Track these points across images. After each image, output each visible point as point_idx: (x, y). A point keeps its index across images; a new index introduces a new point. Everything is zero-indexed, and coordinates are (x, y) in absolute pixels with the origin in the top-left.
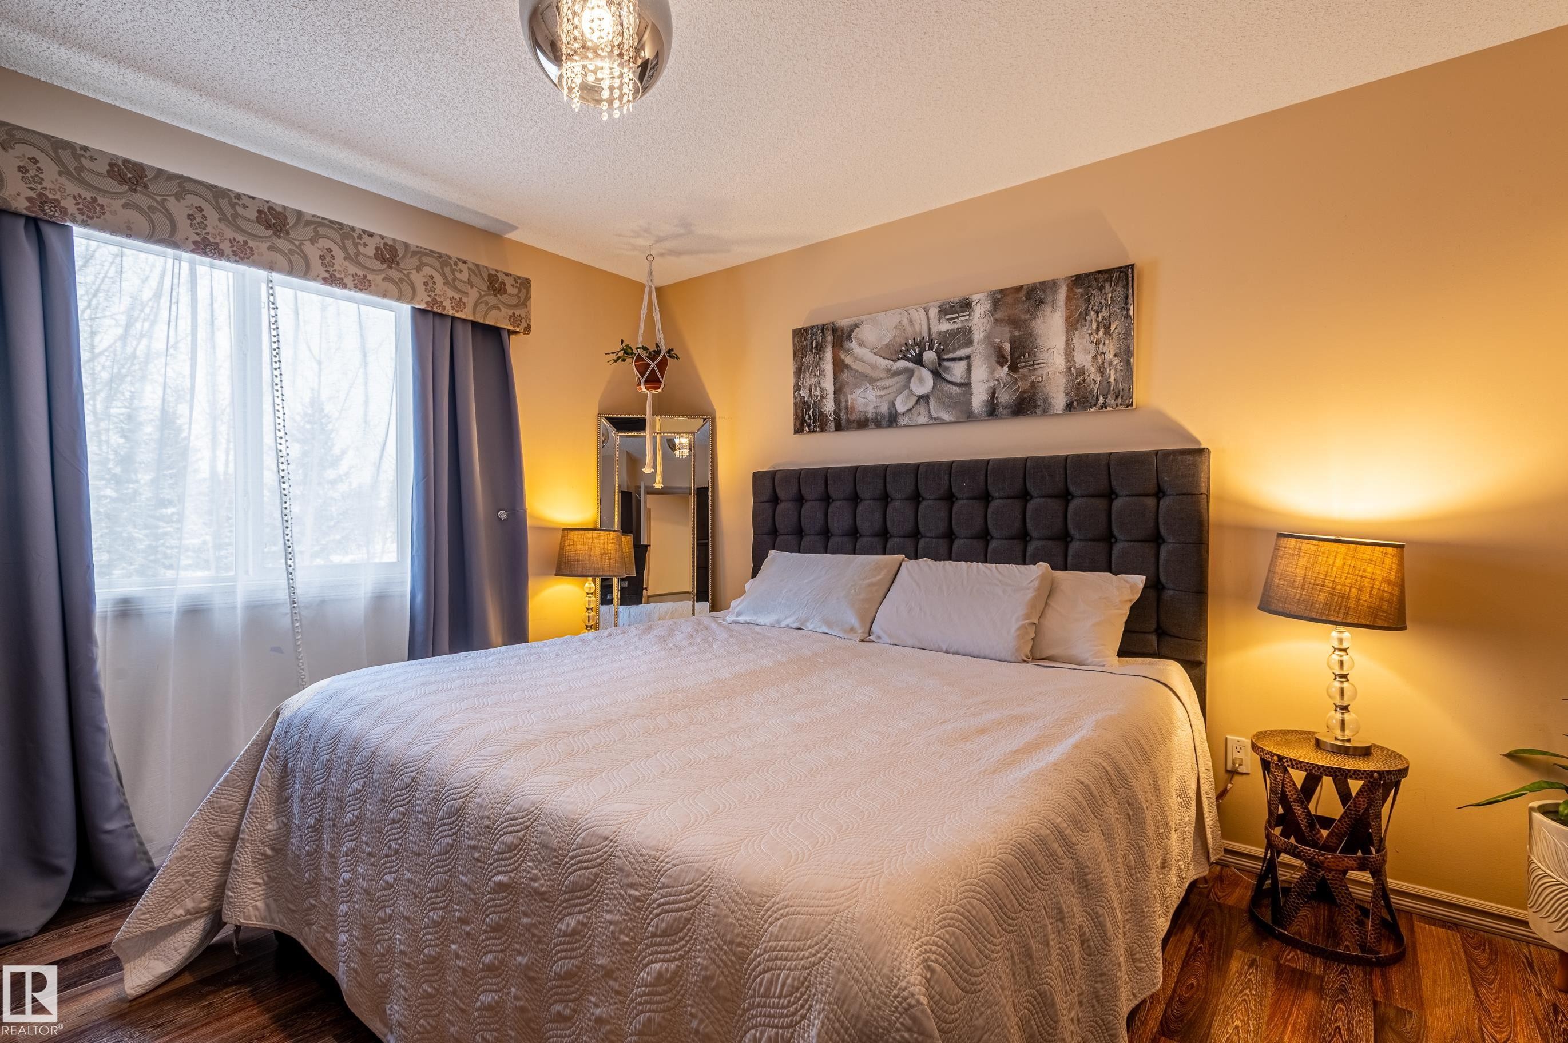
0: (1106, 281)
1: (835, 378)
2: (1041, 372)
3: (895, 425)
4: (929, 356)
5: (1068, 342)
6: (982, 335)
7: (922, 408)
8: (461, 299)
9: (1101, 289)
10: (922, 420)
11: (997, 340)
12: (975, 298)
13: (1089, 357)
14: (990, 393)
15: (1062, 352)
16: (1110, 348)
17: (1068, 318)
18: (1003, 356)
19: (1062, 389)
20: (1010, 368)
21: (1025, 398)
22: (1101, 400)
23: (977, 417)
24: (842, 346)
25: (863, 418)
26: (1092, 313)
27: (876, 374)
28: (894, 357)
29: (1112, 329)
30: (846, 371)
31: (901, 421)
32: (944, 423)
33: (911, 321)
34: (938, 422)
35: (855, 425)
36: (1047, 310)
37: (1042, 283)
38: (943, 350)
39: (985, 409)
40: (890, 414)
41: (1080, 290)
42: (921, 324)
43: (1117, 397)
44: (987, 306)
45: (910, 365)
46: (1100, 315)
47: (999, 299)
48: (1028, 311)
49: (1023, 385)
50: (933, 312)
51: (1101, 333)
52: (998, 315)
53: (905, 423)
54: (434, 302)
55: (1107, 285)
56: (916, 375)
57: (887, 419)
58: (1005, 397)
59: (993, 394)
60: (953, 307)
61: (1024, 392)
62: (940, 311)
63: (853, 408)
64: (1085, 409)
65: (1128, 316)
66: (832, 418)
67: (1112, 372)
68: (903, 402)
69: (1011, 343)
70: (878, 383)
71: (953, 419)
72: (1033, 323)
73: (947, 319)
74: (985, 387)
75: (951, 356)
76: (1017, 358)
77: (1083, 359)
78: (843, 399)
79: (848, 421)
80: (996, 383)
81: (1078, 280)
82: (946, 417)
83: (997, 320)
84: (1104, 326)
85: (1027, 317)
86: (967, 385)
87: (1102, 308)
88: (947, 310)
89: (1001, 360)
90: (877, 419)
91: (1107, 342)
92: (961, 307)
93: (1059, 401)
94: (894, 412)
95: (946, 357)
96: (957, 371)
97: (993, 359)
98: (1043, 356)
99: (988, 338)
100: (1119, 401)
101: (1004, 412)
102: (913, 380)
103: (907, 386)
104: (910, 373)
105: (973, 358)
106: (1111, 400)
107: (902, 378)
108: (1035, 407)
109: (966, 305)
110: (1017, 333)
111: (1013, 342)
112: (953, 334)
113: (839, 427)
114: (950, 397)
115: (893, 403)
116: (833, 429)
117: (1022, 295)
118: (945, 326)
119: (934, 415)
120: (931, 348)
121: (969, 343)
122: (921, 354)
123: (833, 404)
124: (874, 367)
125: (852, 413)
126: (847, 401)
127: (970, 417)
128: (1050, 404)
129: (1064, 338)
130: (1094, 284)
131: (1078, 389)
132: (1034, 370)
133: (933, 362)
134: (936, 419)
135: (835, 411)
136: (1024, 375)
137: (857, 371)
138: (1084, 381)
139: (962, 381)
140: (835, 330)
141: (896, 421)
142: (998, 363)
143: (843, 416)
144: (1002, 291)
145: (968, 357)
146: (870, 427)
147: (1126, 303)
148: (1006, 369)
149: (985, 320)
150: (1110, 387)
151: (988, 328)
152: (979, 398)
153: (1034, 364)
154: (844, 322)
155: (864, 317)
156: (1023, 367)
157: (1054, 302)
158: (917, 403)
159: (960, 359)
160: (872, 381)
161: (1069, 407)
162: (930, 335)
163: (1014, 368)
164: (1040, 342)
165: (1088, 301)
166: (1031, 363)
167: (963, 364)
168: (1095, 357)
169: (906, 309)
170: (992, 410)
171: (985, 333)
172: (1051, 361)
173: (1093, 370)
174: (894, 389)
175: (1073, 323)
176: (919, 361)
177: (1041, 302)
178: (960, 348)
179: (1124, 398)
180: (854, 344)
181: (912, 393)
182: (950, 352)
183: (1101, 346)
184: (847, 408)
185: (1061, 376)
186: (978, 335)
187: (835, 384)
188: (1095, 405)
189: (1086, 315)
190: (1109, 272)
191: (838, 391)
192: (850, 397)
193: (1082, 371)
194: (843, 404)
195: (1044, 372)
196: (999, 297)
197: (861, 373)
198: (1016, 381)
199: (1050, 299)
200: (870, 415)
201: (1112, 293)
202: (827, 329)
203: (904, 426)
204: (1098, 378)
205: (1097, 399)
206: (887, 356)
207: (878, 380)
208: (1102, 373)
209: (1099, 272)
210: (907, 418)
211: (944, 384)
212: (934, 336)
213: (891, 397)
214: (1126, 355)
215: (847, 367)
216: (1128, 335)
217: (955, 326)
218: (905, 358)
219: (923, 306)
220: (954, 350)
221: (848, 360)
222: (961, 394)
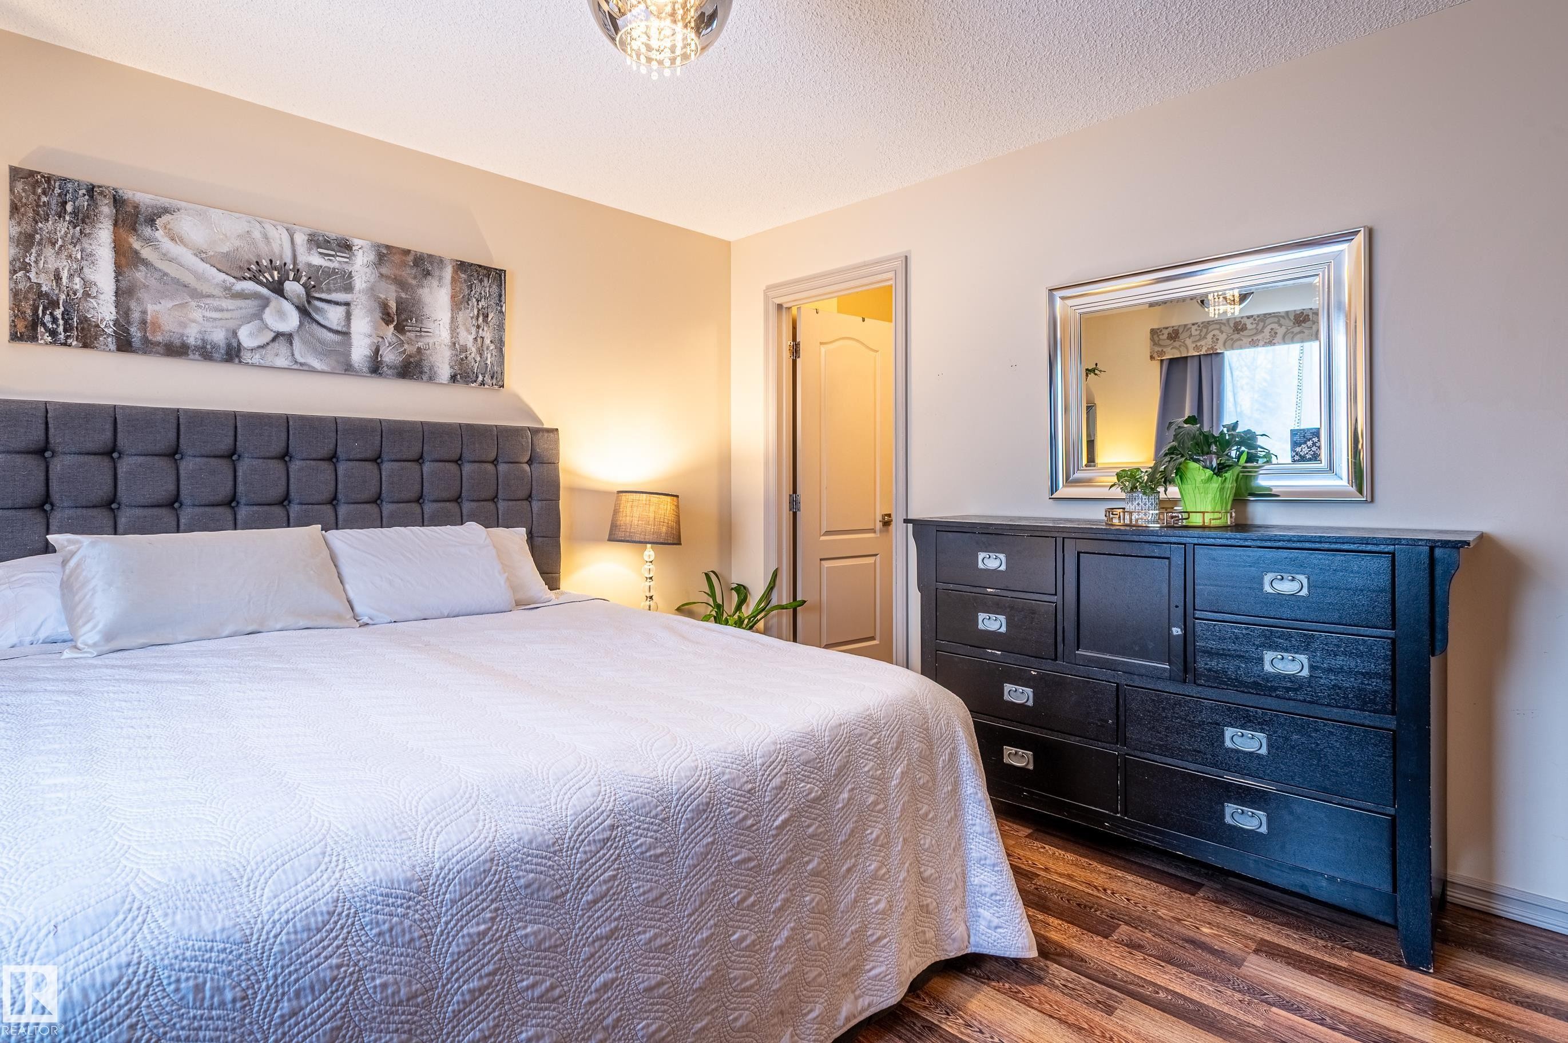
0: (484, 275)
1: (119, 272)
2: (427, 340)
3: (237, 360)
4: (292, 287)
5: (453, 319)
6: (364, 285)
7: (281, 346)
9: (481, 281)
10: (282, 362)
11: (383, 296)
12: (357, 243)
13: (471, 338)
14: (374, 349)
15: (448, 326)
16: (488, 335)
17: (453, 297)
18: (388, 314)
19: (447, 361)
20: (396, 328)
21: (411, 362)
22: (480, 378)
23: (356, 371)
24: (135, 230)
25: (177, 342)
26: (474, 300)
27: (205, 289)
28: (239, 274)
29: (490, 319)
30: (142, 268)
31: (246, 356)
32: (313, 371)
33: (266, 237)
34: (305, 368)
35: (160, 349)
36: (435, 283)
37: (430, 256)
38: (314, 287)
39: (367, 364)
40: (229, 346)
41: (463, 275)
42: (281, 245)
43: (492, 378)
44: (372, 257)
45: (264, 291)
46: (480, 303)
47: (384, 254)
48: (415, 278)
49: (410, 349)
50: (300, 239)
51: (481, 319)
52: (384, 270)
53: (254, 361)
55: (486, 280)
56: (272, 304)
57: (223, 352)
58: (389, 356)
59: (377, 351)
60: (329, 242)
61: (410, 356)
62: (310, 241)
63: (157, 326)
64: (467, 383)
65: (501, 312)
66: (109, 331)
67: (489, 356)
68: (251, 334)
69: (397, 303)
70: (209, 301)
71: (325, 368)
72: (420, 291)
73: (320, 253)
74: (368, 341)
75: (324, 296)
76: (403, 321)
77: (467, 338)
78: (133, 305)
79: (145, 340)
80: (380, 340)
81: (462, 266)
82: (316, 364)
83: (382, 275)
84: (483, 314)
85: (414, 282)
86: (346, 334)
87: (481, 298)
88: (318, 242)
89: (387, 319)
90: (204, 347)
91: (485, 329)
92: (339, 245)
93: (444, 372)
94: (235, 345)
95: (317, 295)
96: (334, 316)
97: (378, 315)
98: (429, 325)
99: (371, 291)
100: (494, 381)
101: (389, 372)
102: (267, 311)
103: (258, 316)
104: (266, 303)
105: (353, 307)
106: (487, 379)
107: (250, 305)
108: (421, 373)
109: (346, 246)
110: (403, 295)
111: (399, 303)
112: (330, 273)
113: (124, 345)
114: (321, 342)
115: (235, 334)
116: (113, 347)
117: (410, 259)
118: (316, 260)
119: (301, 360)
120: (297, 279)
121: (349, 288)
122: (281, 282)
123: (113, 310)
124: (199, 277)
125: (154, 332)
126: (144, 312)
127: (348, 369)
128: (435, 373)
129: (450, 315)
130: (475, 274)
131: (461, 364)
132: (421, 336)
133: (299, 296)
134: (301, 364)
135: (116, 322)
136: (411, 339)
137: (165, 274)
138: (466, 358)
139: (339, 329)
140: (118, 201)
141: (238, 356)
142: (383, 319)
143: (135, 332)
144: (388, 247)
145: (347, 304)
146: (191, 356)
147: (500, 301)
148: (392, 326)
149: (367, 270)
150: (487, 367)
151: (372, 280)
152: (360, 351)
153: (421, 331)
154: (143, 198)
155: (183, 204)
156: (410, 331)
157: (440, 278)
158: (274, 340)
159: (337, 303)
160: (197, 295)
161: (453, 378)
162: (295, 263)
163: (400, 329)
164: (427, 311)
165: (470, 287)
166: (419, 329)
167: (341, 310)
168: (475, 339)
169: (259, 219)
170: (376, 368)
171: (369, 285)
172: (437, 332)
173: (474, 350)
174: (237, 314)
175: (458, 303)
176: (278, 289)
177: (427, 274)
178: (336, 291)
179: (496, 379)
180: (159, 234)
181: (267, 327)
182: (323, 292)
183: (481, 330)
184: (144, 322)
185: (447, 348)
186: (360, 283)
187: (117, 281)
188: (475, 381)
189: (469, 300)
190: (489, 270)
191: (123, 294)
192: (150, 308)
193: (464, 349)
194: (136, 316)
195: (431, 341)
196: (385, 252)
197: (173, 279)
198: (402, 343)
199: (437, 273)
200: (191, 341)
201: (488, 287)
202: (101, 193)
203: (253, 365)
204: (478, 359)
205: (477, 377)
206: (224, 270)
207: (209, 296)
208: (481, 355)
209: (480, 266)
210: (257, 356)
211: (315, 326)
212: (300, 266)
213: (232, 324)
214: (500, 344)
215: (145, 263)
216: (501, 327)
217: (331, 265)
218: (254, 279)
219: (285, 225)
220: (329, 291)
221: (146, 253)
222: (337, 343)
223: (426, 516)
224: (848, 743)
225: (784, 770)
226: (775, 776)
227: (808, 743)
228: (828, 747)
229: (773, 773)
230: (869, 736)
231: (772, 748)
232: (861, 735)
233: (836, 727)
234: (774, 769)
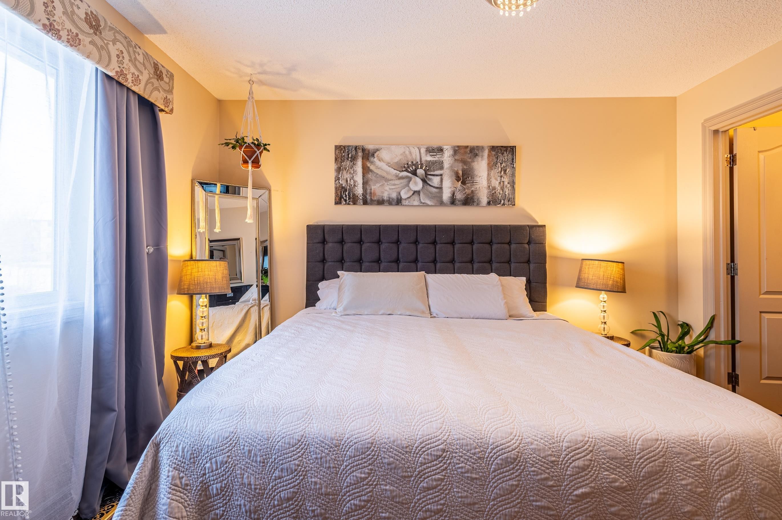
0: (505, 151)
1: (364, 176)
2: (476, 186)
3: (400, 204)
4: (420, 172)
5: (489, 175)
6: (448, 166)
7: (416, 197)
8: (138, 76)
9: (503, 154)
10: (416, 203)
11: (456, 169)
12: (445, 147)
13: (497, 183)
14: (452, 193)
15: (486, 178)
16: (506, 180)
17: (488, 164)
18: (458, 177)
19: (486, 195)
20: (462, 183)
21: (469, 198)
22: (502, 202)
23: (445, 204)
24: (368, 159)
25: (381, 199)
26: (499, 164)
27: (389, 177)
28: (401, 170)
29: (507, 172)
30: (370, 173)
31: (404, 202)
32: (428, 205)
33: (410, 153)
34: (425, 205)
35: (376, 203)
36: (480, 159)
37: (477, 147)
38: (428, 170)
39: (449, 200)
40: (397, 198)
41: (494, 153)
42: (416, 155)
43: (509, 201)
44: (451, 152)
45: (410, 175)
46: (502, 165)
47: (457, 150)
48: (470, 158)
49: (468, 191)
50: (423, 151)
51: (502, 173)
52: (457, 157)
53: (406, 204)
54: (121, 73)
55: (505, 153)
56: (413, 180)
57: (395, 201)
58: (459, 196)
59: (453, 194)
60: (434, 150)
61: (468, 195)
62: (426, 151)
63: (375, 194)
64: (495, 205)
65: (513, 167)
66: (361, 198)
67: (507, 190)
68: (405, 193)
69: (462, 171)
70: (391, 182)
71: (432, 204)
72: (473, 164)
73: (430, 155)
74: (450, 190)
75: (432, 173)
76: (465, 179)
77: (495, 183)
78: (368, 187)
79: (371, 200)
80: (455, 189)
81: (493, 148)
82: (429, 202)
83: (456, 160)
84: (504, 170)
85: (470, 160)
86: (440, 188)
87: (503, 162)
88: (430, 150)
89: (458, 179)
90: (389, 200)
91: (505, 177)
92: (438, 150)
93: (484, 200)
94: (400, 198)
95: (429, 173)
96: (435, 181)
97: (454, 178)
98: (477, 179)
99: (451, 167)
100: (510, 203)
101: (459, 203)
102: (411, 183)
103: (408, 185)
104: (410, 179)
105: (443, 176)
106: (506, 202)
107: (404, 181)
108: (473, 202)
109: (440, 150)
110: (465, 167)
111: (463, 171)
112: (434, 163)
113: (365, 203)
114: (431, 193)
115: (399, 193)
116: (362, 203)
117: (468, 149)
118: (429, 158)
119: (423, 201)
120: (421, 168)
121: (442, 168)
122: (416, 170)
123: (362, 190)
124: (388, 173)
125: (374, 196)
126: (371, 189)
127: (442, 203)
128: (480, 201)
129: (487, 173)
130: (500, 151)
131: (492, 196)
132: (473, 185)
133: (422, 175)
134: (423, 203)
135: (363, 194)
136: (469, 187)
137: (377, 174)
138: (495, 192)
139: (438, 186)
140: (364, 150)
141: (401, 202)
142: (456, 179)
143: (368, 197)
144: (458, 147)
145: (441, 175)
146: (385, 204)
147: (513, 162)
148: (460, 182)
149: (450, 159)
150: (506, 196)
151: (452, 163)
152: (446, 195)
153: (473, 183)
154: (370, 147)
155: (383, 146)
156: (468, 183)
157: (482, 156)
158: (413, 194)
159: (437, 175)
160: (387, 180)
161: (489, 203)
162: (421, 161)
163: (464, 183)
164: (476, 173)
165: (497, 158)
166: (472, 182)
167: (438, 178)
168: (500, 183)
169: (407, 146)
170: (453, 202)
171: (450, 165)
172: (481, 182)
173: (499, 188)
174: (400, 186)
175: (491, 166)
176: (414, 173)
177: (476, 155)
178: (437, 170)
179: (511, 202)
180: (375, 160)
181: (411, 189)
182: (431, 171)
183: (502, 178)
184: (371, 193)
185: (485, 189)
186: (446, 165)
187: (363, 179)
188: (500, 204)
189: (496, 164)
190: (506, 147)
191: (365, 183)
192: (373, 187)
193: (494, 188)
194: (368, 191)
195: (478, 186)
196: (457, 149)
197: (380, 175)
198: (465, 189)
199: (481, 154)
200: (385, 198)
201: (507, 156)
202: (359, 148)
203: (406, 205)
204: (501, 192)
205: (501, 201)
206: (396, 169)
207: (391, 180)
208: (503, 190)
209: (502, 147)
210: (407, 202)
211: (428, 186)
212: (423, 162)
213: (398, 190)
214: (513, 184)
215: (371, 171)
216: (513, 175)
217: (435, 159)
218: (406, 171)
219: (417, 146)
220: (434, 171)
221: (372, 167)
222: (437, 193)
223: (474, 269)
224: (663, 456)
225: (588, 457)
226: (578, 459)
227: (617, 444)
228: (639, 453)
229: (577, 457)
230: (690, 457)
231: (581, 438)
232: (679, 453)
233: (652, 440)
234: (578, 454)
